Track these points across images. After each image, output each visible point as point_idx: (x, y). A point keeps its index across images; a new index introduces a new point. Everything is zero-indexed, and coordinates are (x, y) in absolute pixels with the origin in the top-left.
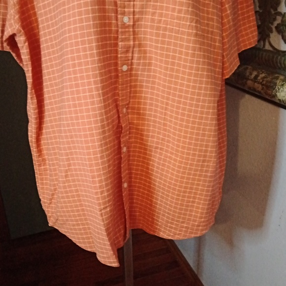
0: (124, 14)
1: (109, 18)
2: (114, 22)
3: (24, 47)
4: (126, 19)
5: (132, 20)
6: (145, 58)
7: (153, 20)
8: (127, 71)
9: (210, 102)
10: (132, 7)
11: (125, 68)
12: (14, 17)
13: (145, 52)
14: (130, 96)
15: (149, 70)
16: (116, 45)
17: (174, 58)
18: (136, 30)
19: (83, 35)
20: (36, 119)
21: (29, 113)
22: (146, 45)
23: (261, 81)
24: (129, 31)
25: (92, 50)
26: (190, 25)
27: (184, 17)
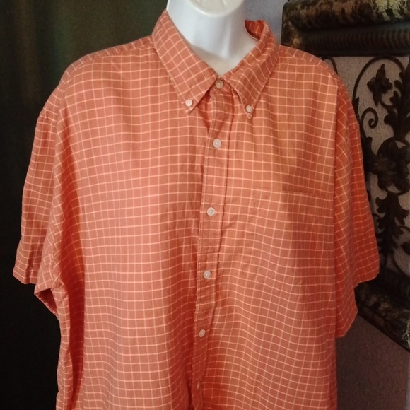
0: (204, 268)
1: (186, 276)
2: (191, 279)
3: (63, 303)
4: (207, 274)
5: (215, 274)
6: (230, 317)
7: (243, 275)
8: (204, 336)
9: (320, 381)
10: (216, 259)
11: (202, 333)
12: (53, 265)
13: (231, 310)
14: (207, 365)
15: (235, 332)
16: (193, 306)
17: (271, 322)
18: (220, 284)
19: (149, 305)
20: (69, 389)
21: (59, 380)
22: (232, 301)
23: (384, 314)
24: (211, 288)
25: (161, 323)
26: (294, 288)
27: (286, 277)
